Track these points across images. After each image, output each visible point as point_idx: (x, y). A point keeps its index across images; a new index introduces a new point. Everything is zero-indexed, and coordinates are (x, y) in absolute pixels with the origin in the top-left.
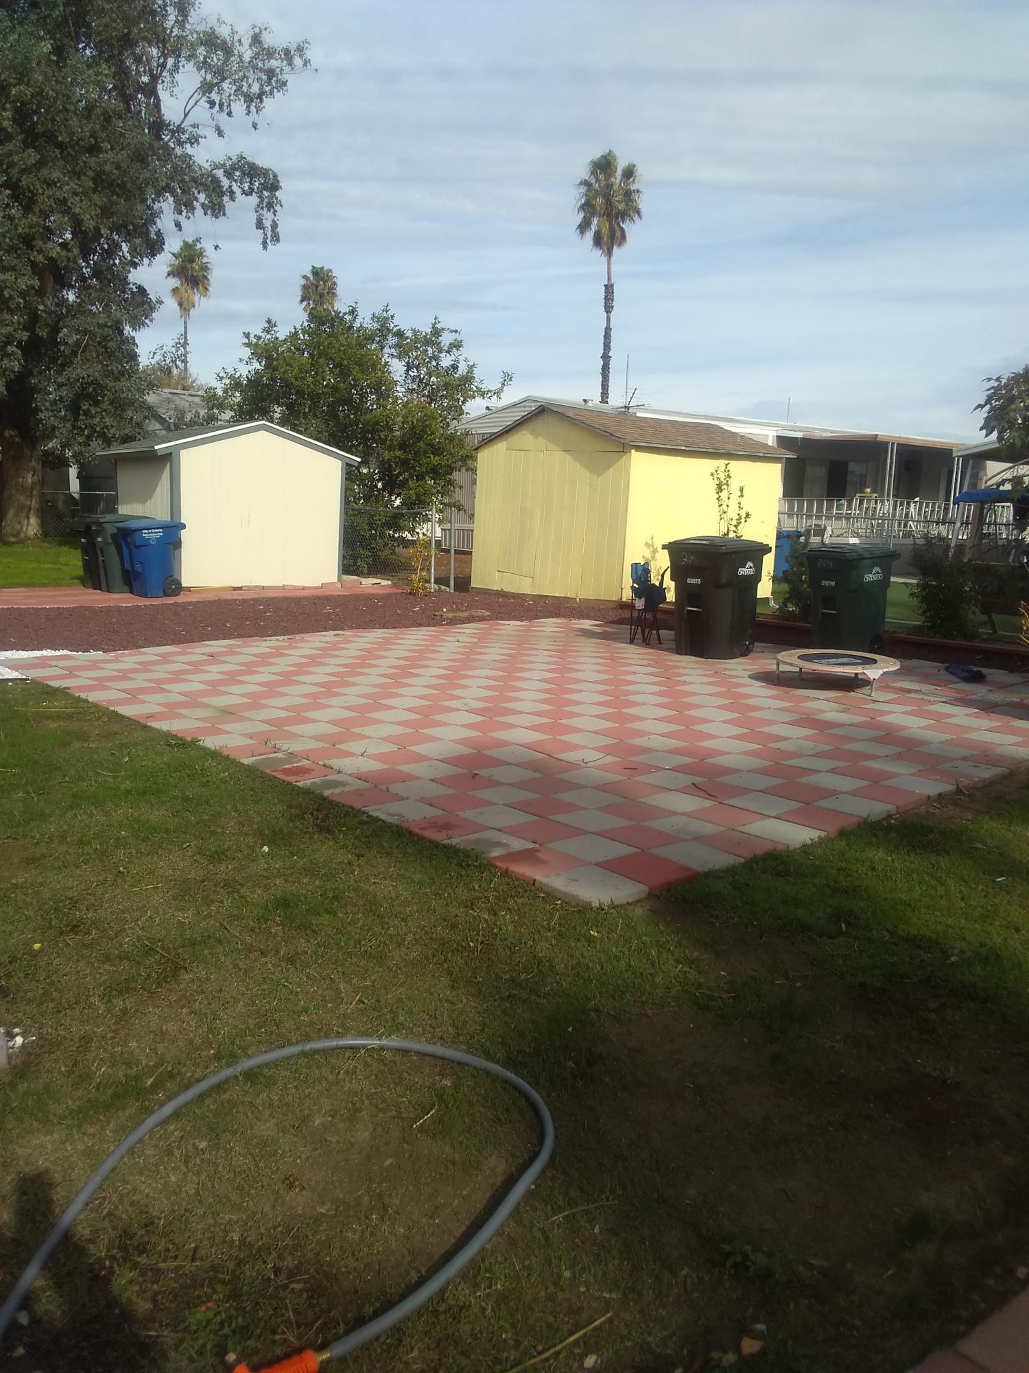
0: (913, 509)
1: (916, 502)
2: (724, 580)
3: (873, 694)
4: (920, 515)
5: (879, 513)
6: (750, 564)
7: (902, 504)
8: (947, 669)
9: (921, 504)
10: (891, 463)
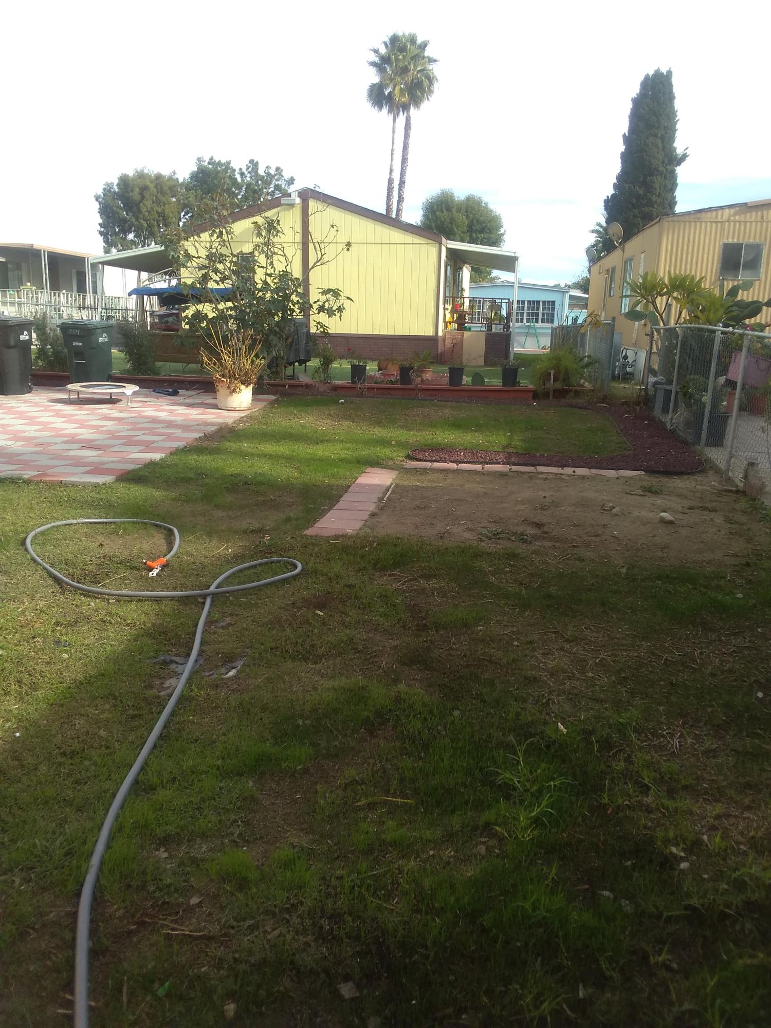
0: (63, 299)
1: (63, 294)
2: (12, 343)
3: (129, 404)
4: (67, 302)
5: (41, 301)
6: (26, 333)
7: (55, 295)
8: (154, 391)
9: (67, 295)
10: (45, 264)
